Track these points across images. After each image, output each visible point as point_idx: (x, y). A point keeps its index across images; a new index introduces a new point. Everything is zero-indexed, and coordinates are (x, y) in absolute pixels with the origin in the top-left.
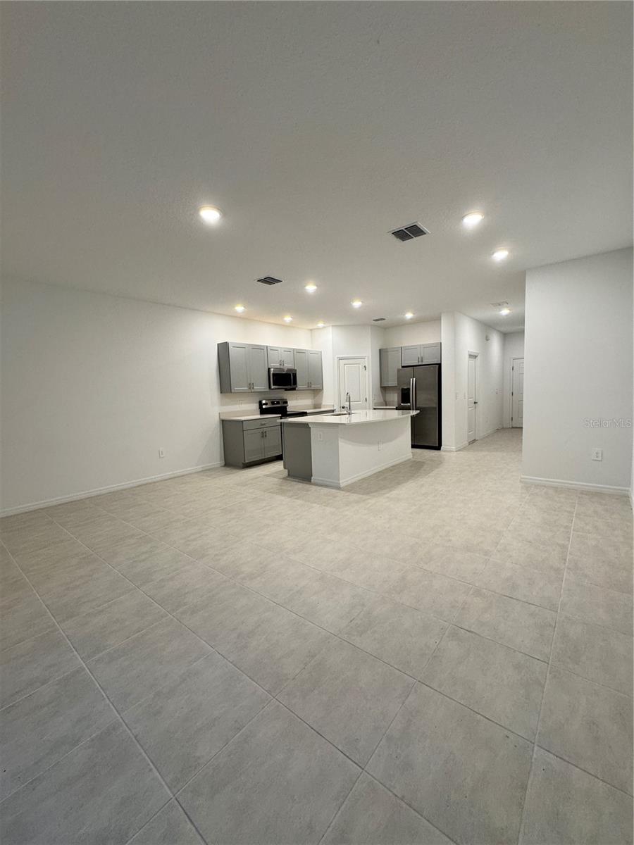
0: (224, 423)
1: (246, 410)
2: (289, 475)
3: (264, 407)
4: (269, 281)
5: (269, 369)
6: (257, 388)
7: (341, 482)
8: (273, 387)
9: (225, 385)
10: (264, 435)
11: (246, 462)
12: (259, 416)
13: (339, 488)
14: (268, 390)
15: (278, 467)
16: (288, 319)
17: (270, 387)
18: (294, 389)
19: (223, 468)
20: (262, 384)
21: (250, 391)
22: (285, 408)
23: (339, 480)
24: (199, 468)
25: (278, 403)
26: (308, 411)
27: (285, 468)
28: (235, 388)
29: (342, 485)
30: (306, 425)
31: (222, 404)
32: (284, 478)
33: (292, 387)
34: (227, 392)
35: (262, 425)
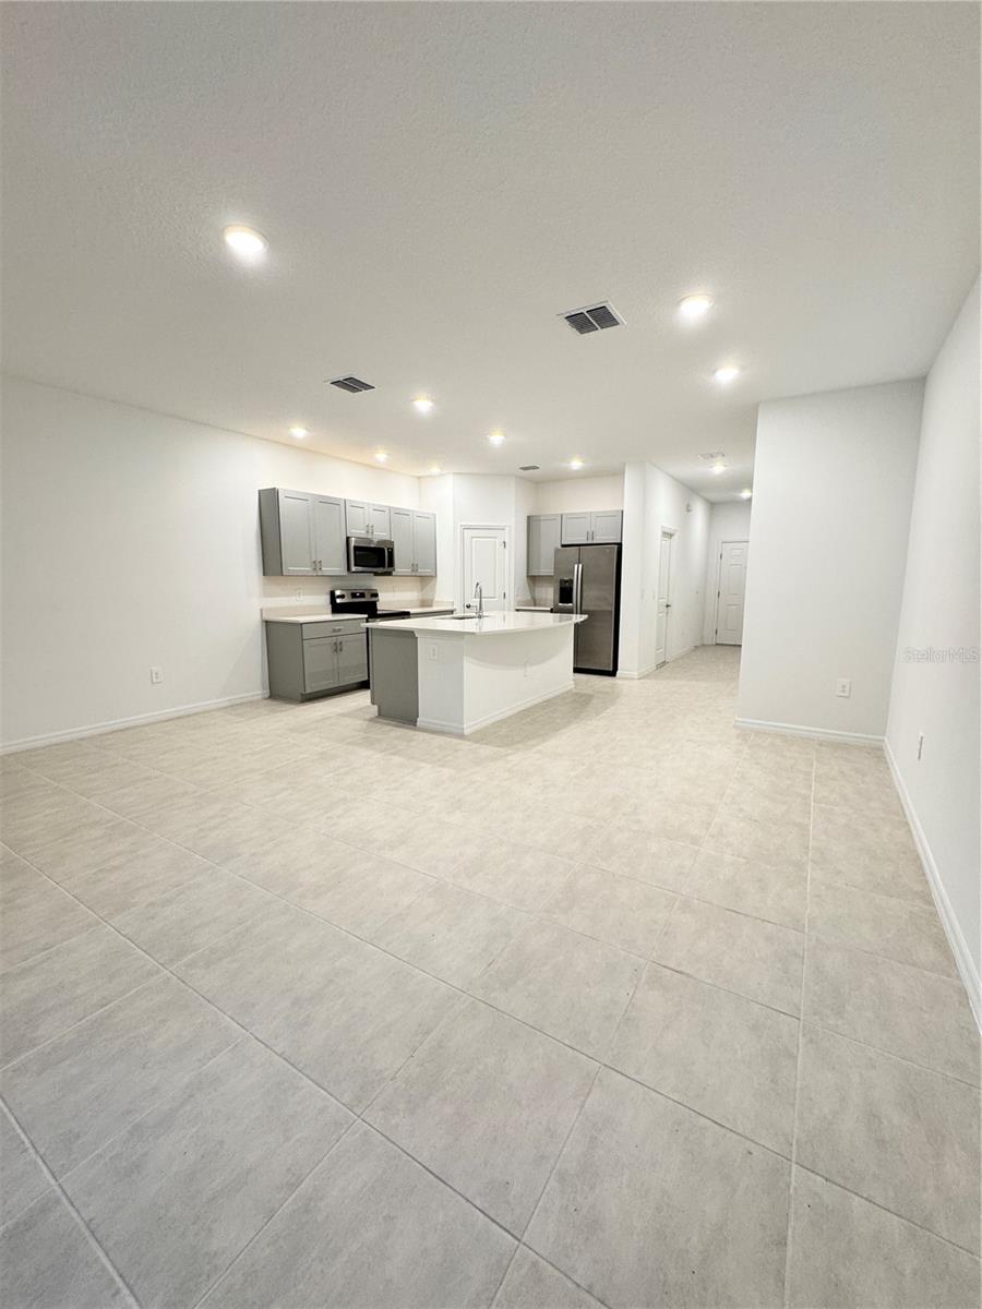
0: (268, 625)
1: (308, 606)
2: (380, 715)
3: (338, 601)
4: (352, 385)
5: (348, 538)
6: (327, 570)
7: (465, 726)
8: (354, 569)
9: (272, 561)
10: (337, 648)
11: (308, 691)
12: (330, 617)
13: (461, 736)
14: (345, 573)
15: (362, 699)
16: (381, 456)
17: (349, 569)
18: (389, 574)
19: (269, 702)
20: (336, 564)
21: (316, 573)
22: (374, 604)
23: (462, 724)
24: (224, 701)
25: (362, 595)
26: (412, 611)
27: (373, 703)
28: (289, 568)
29: (466, 732)
30: (410, 635)
31: (266, 594)
32: (371, 720)
33: (390, 569)
34: (274, 575)
35: (334, 631)
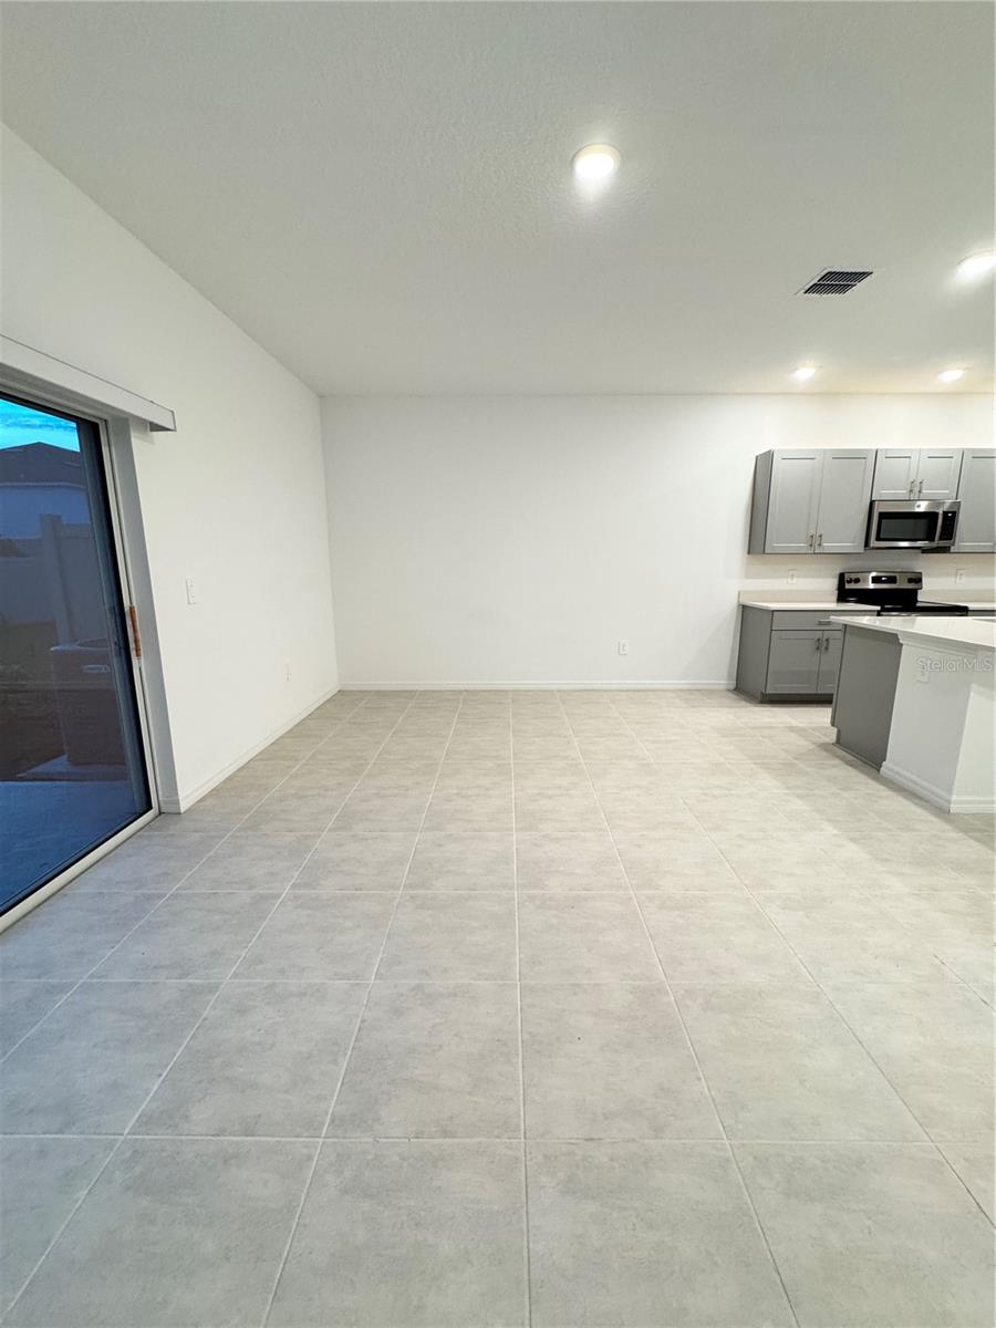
0: (745, 610)
1: (810, 590)
2: (838, 742)
3: (847, 586)
4: (836, 282)
5: (872, 503)
6: (828, 546)
7: (954, 798)
8: (874, 543)
9: (757, 540)
10: (821, 646)
11: (769, 691)
12: (833, 606)
13: (942, 812)
14: (862, 550)
15: (821, 716)
16: (952, 375)
17: (867, 544)
18: (945, 550)
19: (730, 694)
20: (847, 534)
21: (814, 550)
22: (914, 593)
23: (950, 791)
24: (683, 683)
25: (892, 580)
26: (971, 606)
27: (833, 724)
28: (774, 544)
29: (954, 808)
30: (892, 640)
31: (748, 576)
32: (823, 746)
33: (943, 543)
34: (759, 554)
35: (820, 623)
